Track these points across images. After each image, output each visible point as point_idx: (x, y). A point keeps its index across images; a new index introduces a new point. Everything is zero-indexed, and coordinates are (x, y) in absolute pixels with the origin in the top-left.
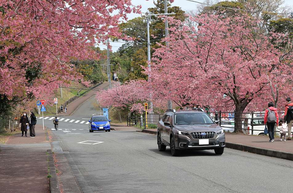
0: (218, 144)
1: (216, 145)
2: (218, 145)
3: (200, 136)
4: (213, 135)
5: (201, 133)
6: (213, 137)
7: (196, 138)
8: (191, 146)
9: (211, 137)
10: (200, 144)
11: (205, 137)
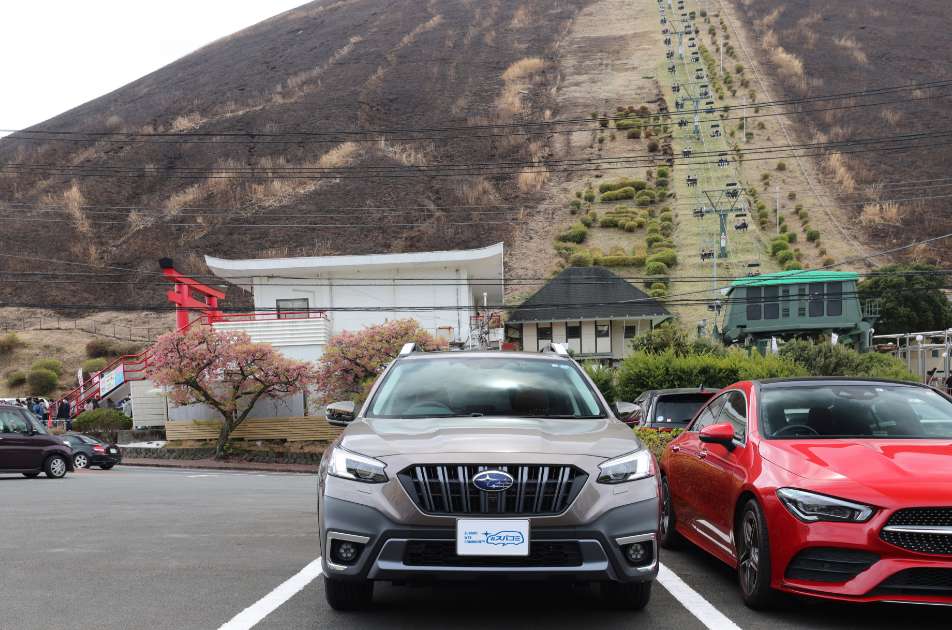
0: (599, 559)
1: (586, 567)
2: (602, 566)
3: (465, 496)
4: (569, 485)
5: (473, 469)
6: (565, 504)
7: (439, 506)
8: (400, 566)
9: (547, 506)
10: (463, 549)
11: (502, 504)
